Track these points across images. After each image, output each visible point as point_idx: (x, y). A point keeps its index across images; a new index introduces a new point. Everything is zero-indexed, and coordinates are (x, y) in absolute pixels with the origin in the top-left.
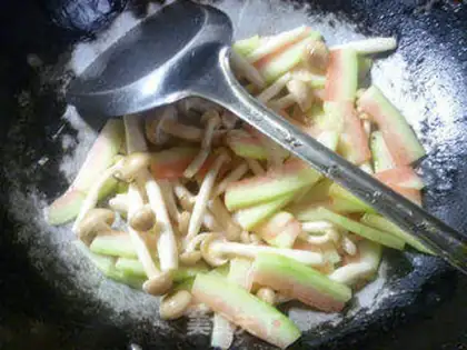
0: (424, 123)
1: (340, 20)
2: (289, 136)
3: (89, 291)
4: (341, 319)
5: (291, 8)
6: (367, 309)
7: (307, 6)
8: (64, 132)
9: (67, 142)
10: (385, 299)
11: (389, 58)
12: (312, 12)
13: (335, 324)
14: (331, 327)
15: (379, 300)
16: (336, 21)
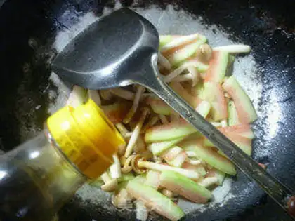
0: (261, 99)
1: (220, 30)
2: (189, 113)
4: (205, 209)
5: (191, 18)
7: (201, 18)
8: (50, 88)
10: (230, 199)
11: (246, 57)
12: (204, 22)
13: (202, 211)
14: (200, 212)
15: (227, 199)
16: (217, 30)
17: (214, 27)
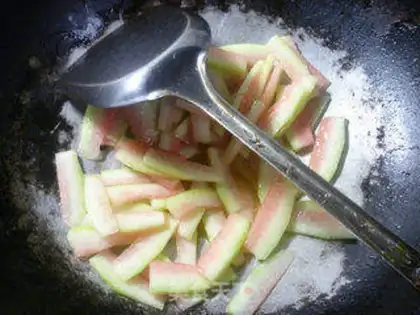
0: (380, 130)
1: (310, 34)
2: (254, 138)
3: (81, 273)
4: (303, 304)
5: (266, 22)
6: (326, 295)
7: (280, 20)
8: (61, 128)
9: (63, 137)
10: (343, 286)
12: (283, 26)
13: (298, 308)
15: (338, 286)
16: (306, 36)
17: (301, 30)
